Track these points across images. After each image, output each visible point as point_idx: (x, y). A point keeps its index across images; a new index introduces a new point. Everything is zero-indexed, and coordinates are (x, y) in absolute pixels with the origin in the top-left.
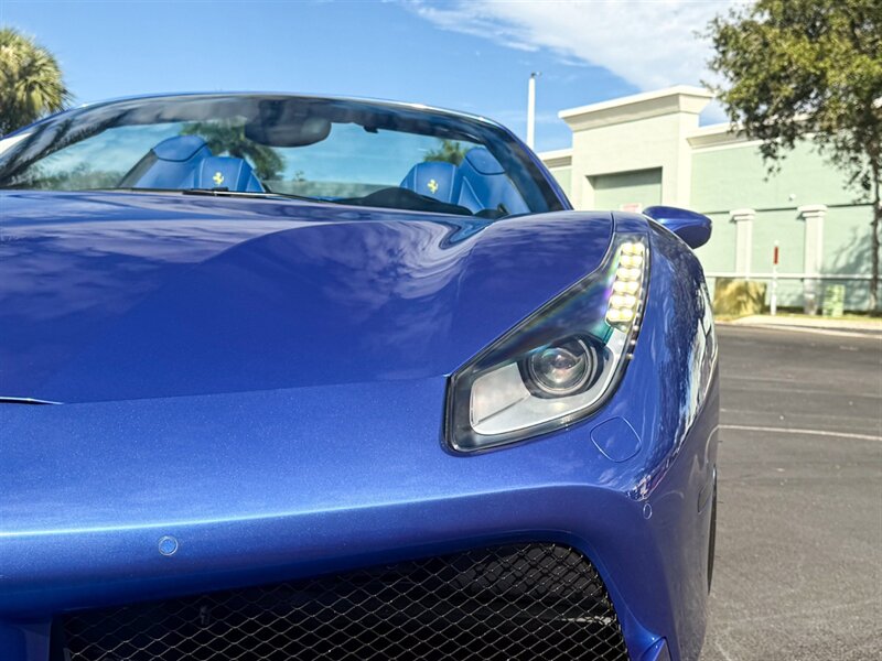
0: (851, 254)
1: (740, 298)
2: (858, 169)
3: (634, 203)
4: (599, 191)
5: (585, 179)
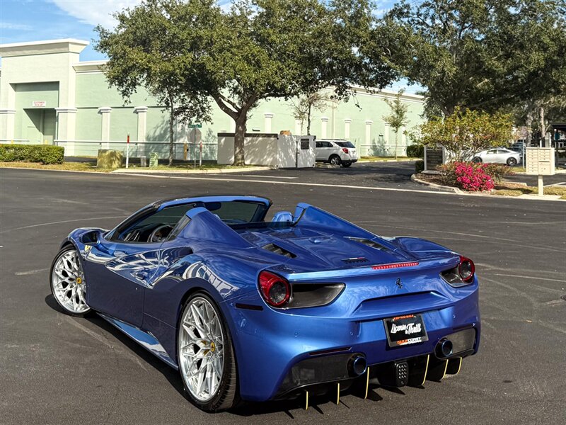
0: (162, 128)
1: (112, 158)
2: (162, 96)
3: (42, 100)
4: (18, 93)
5: (10, 86)
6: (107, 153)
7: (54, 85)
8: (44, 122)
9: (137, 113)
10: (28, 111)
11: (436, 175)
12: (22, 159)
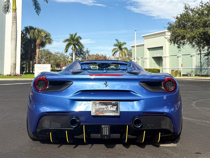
1: (176, 73)
3: (157, 54)
4: (150, 51)
5: (147, 49)
7: (161, 48)
8: (159, 62)
9: (192, 57)
10: (154, 58)
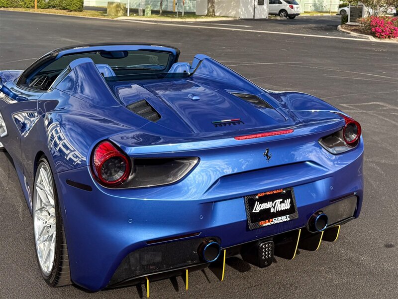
1: (118, 9)
6: (114, 5)
11: (356, 26)
12: (54, 7)
